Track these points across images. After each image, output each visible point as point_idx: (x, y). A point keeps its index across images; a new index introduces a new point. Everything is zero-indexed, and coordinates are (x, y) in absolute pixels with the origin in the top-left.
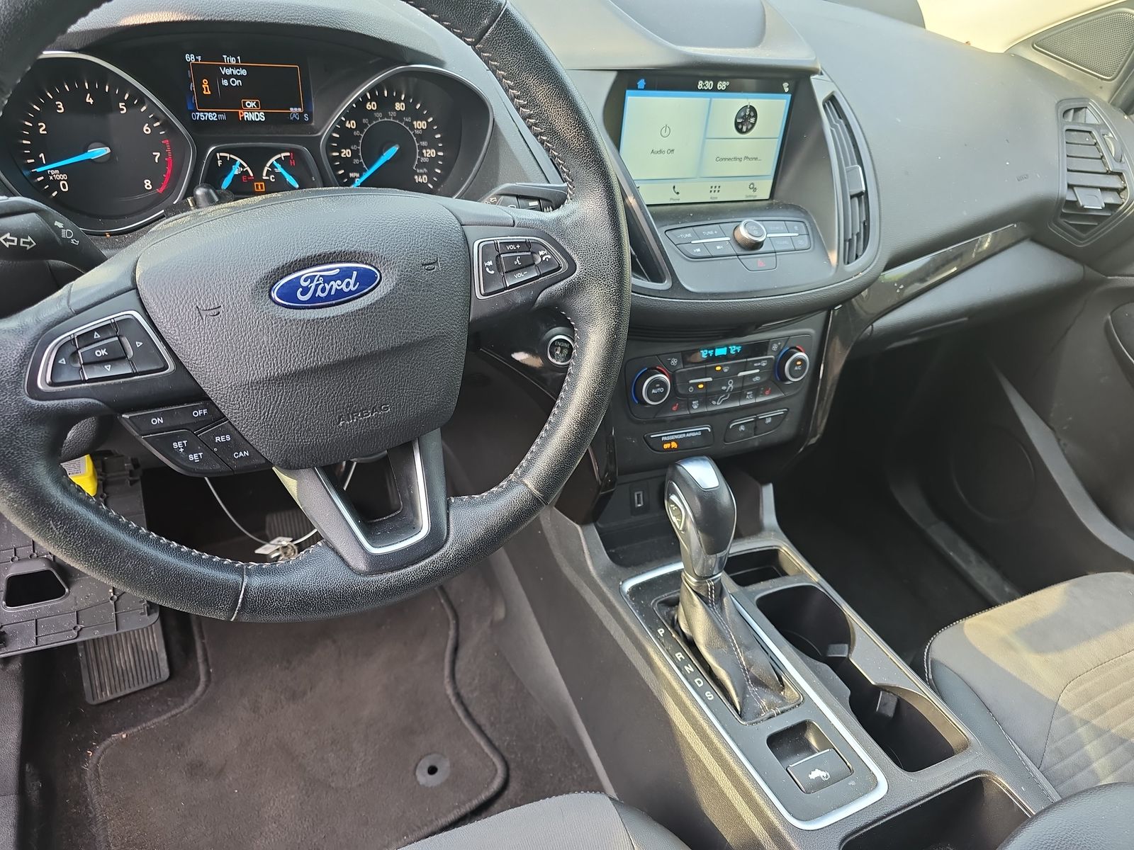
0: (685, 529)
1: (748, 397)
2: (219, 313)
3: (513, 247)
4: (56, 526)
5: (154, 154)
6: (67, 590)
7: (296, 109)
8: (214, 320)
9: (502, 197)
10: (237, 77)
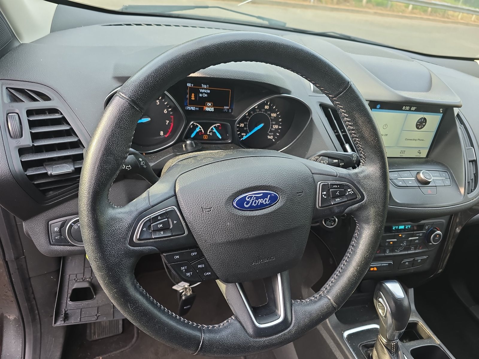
0: (385, 316)
1: (412, 249)
2: (211, 210)
3: (336, 186)
4: (130, 306)
5: (167, 121)
6: (95, 296)
7: (226, 107)
8: (208, 213)
9: (321, 157)
10: (206, 93)
